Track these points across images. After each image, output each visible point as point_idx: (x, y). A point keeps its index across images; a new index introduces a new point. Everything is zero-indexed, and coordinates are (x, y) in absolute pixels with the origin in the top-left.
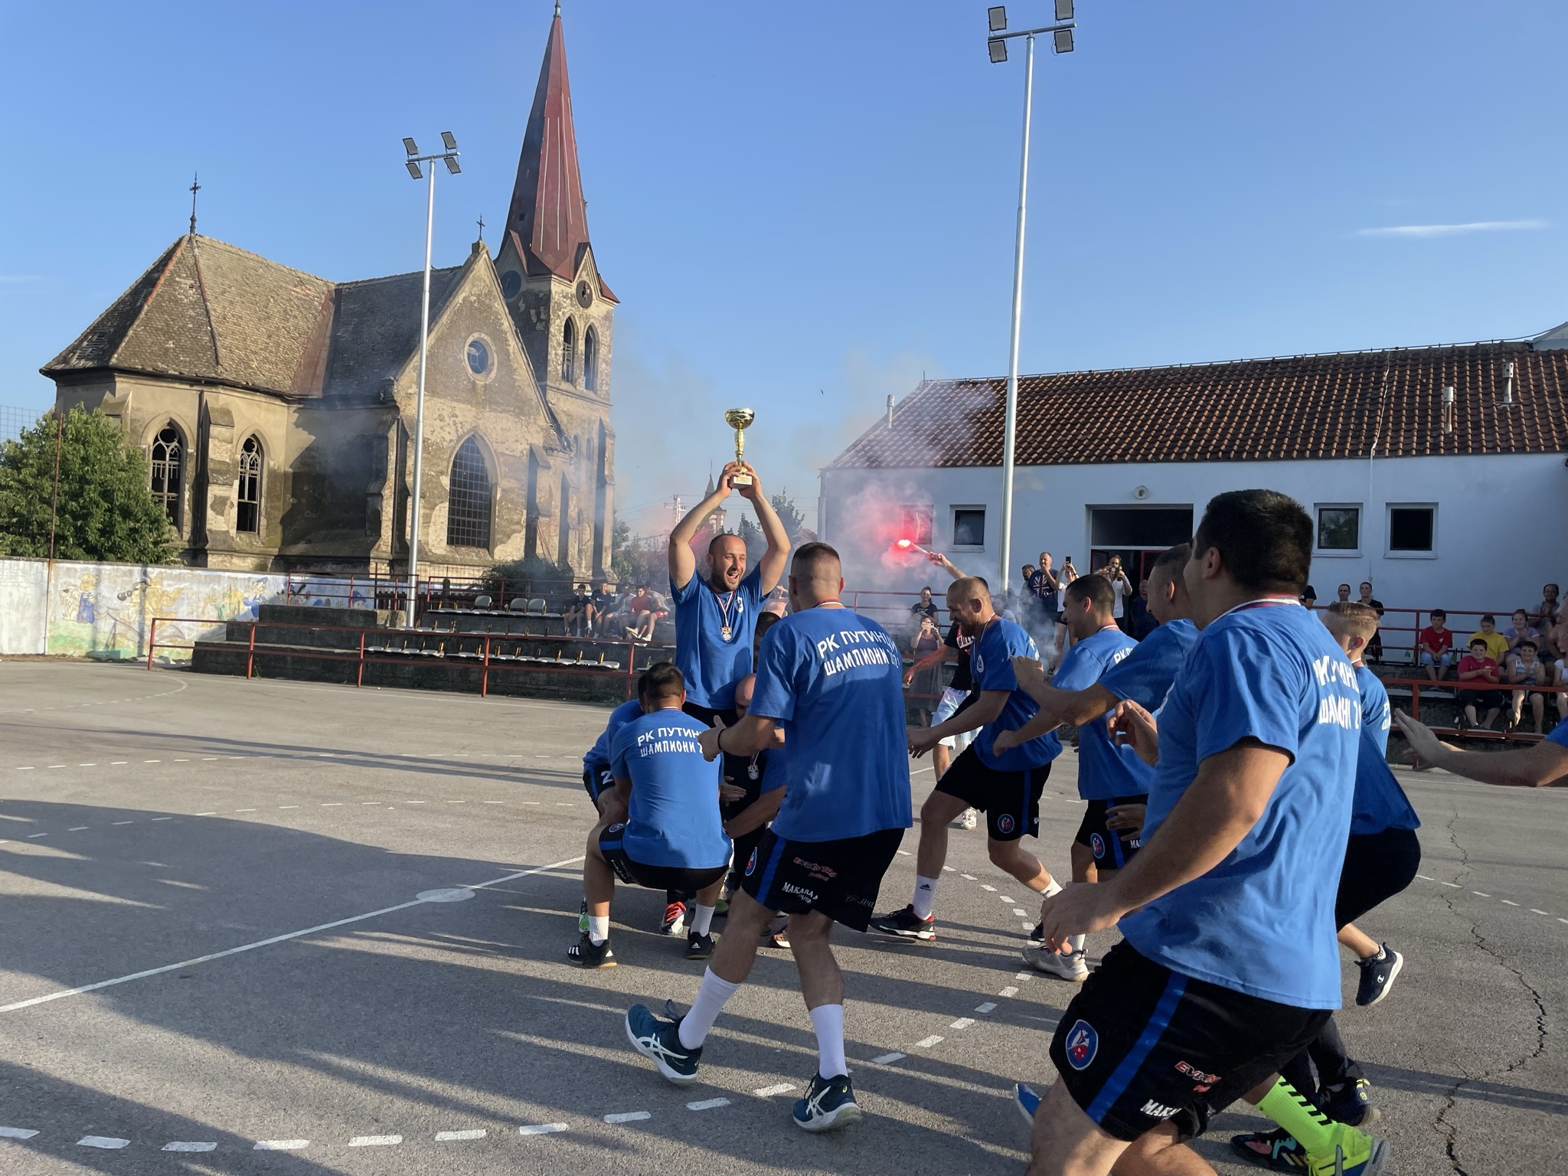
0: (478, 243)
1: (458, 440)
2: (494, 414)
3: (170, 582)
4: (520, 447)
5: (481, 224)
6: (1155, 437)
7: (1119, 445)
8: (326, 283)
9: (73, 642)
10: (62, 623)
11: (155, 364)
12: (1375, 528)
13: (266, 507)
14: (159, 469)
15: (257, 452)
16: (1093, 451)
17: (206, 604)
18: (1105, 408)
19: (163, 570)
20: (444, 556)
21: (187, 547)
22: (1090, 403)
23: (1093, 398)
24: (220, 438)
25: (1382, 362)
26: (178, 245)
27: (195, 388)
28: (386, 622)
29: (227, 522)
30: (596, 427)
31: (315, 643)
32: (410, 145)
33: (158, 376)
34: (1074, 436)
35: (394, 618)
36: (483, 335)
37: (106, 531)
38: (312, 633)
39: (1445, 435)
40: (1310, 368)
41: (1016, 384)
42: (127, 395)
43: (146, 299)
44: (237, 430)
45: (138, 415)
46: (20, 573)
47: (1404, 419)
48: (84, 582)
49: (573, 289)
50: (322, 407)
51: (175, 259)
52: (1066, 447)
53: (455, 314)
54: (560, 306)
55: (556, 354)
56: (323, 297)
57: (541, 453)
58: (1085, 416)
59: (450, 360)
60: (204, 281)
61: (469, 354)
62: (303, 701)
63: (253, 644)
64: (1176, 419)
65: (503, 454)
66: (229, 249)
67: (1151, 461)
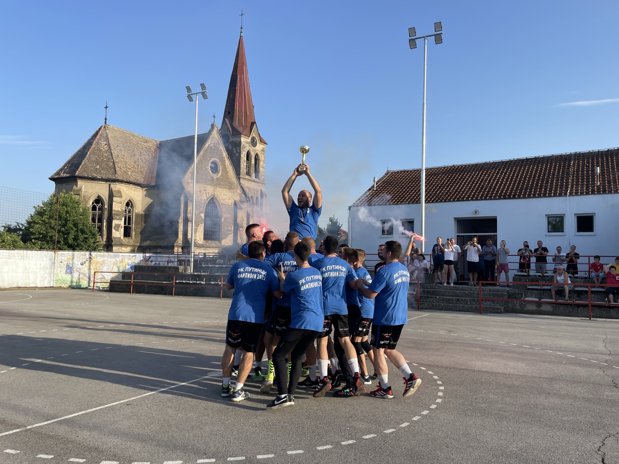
0: (213, 124)
1: (207, 200)
2: (220, 189)
3: (100, 258)
4: (231, 202)
5: (214, 117)
6: (481, 190)
7: (466, 194)
8: (156, 141)
9: (64, 282)
10: (60, 274)
11: (92, 174)
12: (570, 224)
13: (134, 228)
14: (94, 214)
15: (131, 207)
16: (456, 196)
17: (113, 266)
18: (460, 179)
19: (97, 253)
20: (202, 244)
21: (105, 244)
22: (454, 178)
23: (455, 176)
24: (117, 202)
25: (571, 158)
26: (100, 129)
27: (107, 183)
28: (182, 271)
29: (120, 234)
30: (259, 192)
31: (156, 279)
32: (188, 89)
33: (93, 179)
34: (448, 191)
35: (185, 270)
36: (216, 159)
37: (76, 239)
38: (154, 276)
39: (597, 186)
40: (541, 161)
41: (424, 171)
42: (82, 187)
43: (88, 150)
44: (123, 199)
45: (86, 194)
46: (44, 256)
47: (580, 180)
48: (68, 259)
49: (249, 140)
50: (155, 189)
51: (99, 134)
52: (445, 195)
53: (205, 151)
54: (244, 147)
55: (243, 165)
56: (155, 146)
57: (238, 203)
58: (452, 183)
59: (204, 169)
60: (110, 142)
61: (210, 166)
62: (153, 302)
63: (132, 281)
64: (489, 183)
65: (224, 204)
66: (119, 130)
67: (479, 200)
